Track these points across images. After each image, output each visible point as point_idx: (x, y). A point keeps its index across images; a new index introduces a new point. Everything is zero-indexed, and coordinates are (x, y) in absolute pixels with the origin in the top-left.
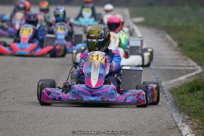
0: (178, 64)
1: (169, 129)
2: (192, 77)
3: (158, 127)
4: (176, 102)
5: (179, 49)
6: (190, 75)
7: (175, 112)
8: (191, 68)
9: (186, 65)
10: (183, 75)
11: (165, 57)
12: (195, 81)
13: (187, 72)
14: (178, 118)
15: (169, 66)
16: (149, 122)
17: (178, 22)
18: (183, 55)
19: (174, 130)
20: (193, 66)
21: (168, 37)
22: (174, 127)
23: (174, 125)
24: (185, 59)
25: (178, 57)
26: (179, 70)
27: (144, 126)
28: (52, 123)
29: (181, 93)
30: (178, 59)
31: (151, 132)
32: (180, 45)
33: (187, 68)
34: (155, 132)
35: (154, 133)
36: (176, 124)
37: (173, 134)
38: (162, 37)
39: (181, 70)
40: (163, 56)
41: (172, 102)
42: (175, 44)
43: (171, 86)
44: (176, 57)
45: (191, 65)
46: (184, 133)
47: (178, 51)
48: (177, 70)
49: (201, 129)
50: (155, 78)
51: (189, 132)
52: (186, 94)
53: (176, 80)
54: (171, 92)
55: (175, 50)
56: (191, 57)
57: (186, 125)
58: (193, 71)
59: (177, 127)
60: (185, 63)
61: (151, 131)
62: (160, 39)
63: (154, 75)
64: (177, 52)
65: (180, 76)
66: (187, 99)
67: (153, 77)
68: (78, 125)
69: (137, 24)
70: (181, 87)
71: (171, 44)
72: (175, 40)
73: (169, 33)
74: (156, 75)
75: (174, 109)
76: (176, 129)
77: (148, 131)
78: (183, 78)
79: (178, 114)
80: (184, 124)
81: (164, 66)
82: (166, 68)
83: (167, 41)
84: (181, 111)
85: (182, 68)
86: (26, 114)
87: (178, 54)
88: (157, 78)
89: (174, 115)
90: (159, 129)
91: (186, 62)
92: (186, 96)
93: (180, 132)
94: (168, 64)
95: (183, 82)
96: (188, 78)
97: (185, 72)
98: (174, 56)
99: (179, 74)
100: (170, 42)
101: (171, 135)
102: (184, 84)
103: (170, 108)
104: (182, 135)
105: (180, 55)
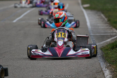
0: (107, 32)
1: (97, 72)
2: (114, 39)
3: (91, 71)
4: (103, 55)
5: (108, 22)
6: (113, 38)
7: (102, 62)
8: (114, 34)
9: (112, 32)
10: (109, 38)
11: (100, 28)
12: (116, 42)
13: (112, 36)
16: (86, 68)
17: (109, 6)
18: (110, 26)
19: (100, 73)
20: (115, 33)
21: (102, 15)
23: (100, 70)
24: (111, 28)
25: (107, 27)
26: (107, 35)
27: (83, 71)
28: (29, 72)
29: (107, 50)
31: (87, 75)
32: (109, 20)
33: (112, 34)
34: (89, 74)
36: (102, 69)
37: (100, 75)
38: (99, 16)
39: (108, 35)
40: (99, 27)
41: (101, 55)
42: (106, 19)
43: (102, 46)
44: (106, 28)
45: (114, 32)
46: (106, 74)
47: (107, 24)
49: (116, 72)
50: (93, 41)
51: (108, 74)
52: (110, 50)
53: (105, 42)
54: (101, 49)
56: (115, 27)
57: (107, 70)
58: (115, 35)
59: (102, 71)
61: (87, 74)
62: (98, 17)
63: (92, 39)
65: (107, 40)
66: (110, 53)
67: (92, 40)
68: (45, 72)
69: (85, 8)
70: (107, 46)
72: (106, 17)
73: (103, 13)
74: (94, 39)
75: (101, 60)
77: (85, 74)
78: (109, 40)
79: (103, 63)
80: (106, 69)
81: (99, 33)
82: (100, 34)
83: (102, 18)
84: (105, 61)
85: (109, 34)
86: (15, 67)
87: (108, 26)
88: (94, 41)
89: (101, 63)
90: (91, 73)
91: (112, 30)
92: (110, 52)
93: (104, 74)
94: (101, 32)
95: (109, 43)
96: (112, 40)
97: (110, 36)
98: (105, 27)
99: (107, 38)
100: (104, 18)
101: (98, 76)
102: (109, 44)
103: (99, 60)
104: (104, 76)
105: (109, 26)
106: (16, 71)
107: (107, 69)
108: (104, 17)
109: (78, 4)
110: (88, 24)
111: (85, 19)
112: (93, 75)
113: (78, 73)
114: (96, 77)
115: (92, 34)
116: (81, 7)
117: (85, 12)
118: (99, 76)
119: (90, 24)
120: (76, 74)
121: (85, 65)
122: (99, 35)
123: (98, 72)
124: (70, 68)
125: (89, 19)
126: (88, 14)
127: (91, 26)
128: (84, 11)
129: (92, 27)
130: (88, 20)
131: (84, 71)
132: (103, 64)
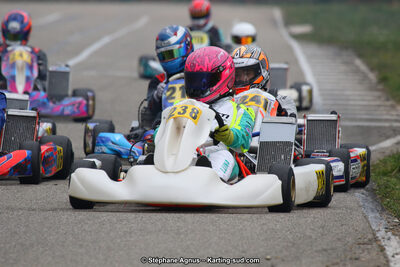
0: (379, 117)
1: (360, 244)
3: (339, 239)
5: (380, 87)
7: (373, 211)
9: (395, 118)
10: (388, 137)
11: (352, 103)
13: (395, 132)
14: (378, 223)
15: (361, 120)
16: (321, 230)
17: (379, 34)
18: (388, 100)
19: (369, 247)
21: (358, 62)
22: (370, 240)
23: (370, 236)
24: (393, 107)
25: (378, 103)
26: (380, 127)
27: (311, 237)
28: (130, 233)
29: (385, 174)
30: (379, 106)
31: (325, 250)
32: (383, 80)
33: (396, 124)
34: (332, 249)
35: (330, 251)
36: (374, 235)
37: (369, 253)
38: (346, 63)
39: (385, 127)
40: (348, 100)
42: (372, 76)
44: (373, 103)
46: (389, 252)
47: (377, 90)
48: (376, 128)
51: (398, 250)
52: (395, 176)
53: (373, 148)
55: (372, 88)
57: (393, 237)
59: (376, 239)
60: (393, 115)
61: (325, 247)
62: (343, 68)
64: (377, 94)
65: (380, 141)
66: (395, 185)
68: (182, 236)
69: (299, 37)
70: (384, 162)
71: (365, 77)
72: (372, 69)
73: (360, 56)
75: (371, 205)
76: (374, 245)
77: (319, 248)
78: (388, 144)
79: (378, 215)
80: (389, 234)
81: (351, 120)
82: (355, 123)
83: (357, 71)
84: (383, 210)
85: (387, 124)
87: (379, 97)
89: (371, 216)
90: (339, 244)
91: (394, 113)
92: (394, 180)
93: (382, 249)
94: (359, 117)
95: (388, 152)
96: (398, 143)
97: (392, 132)
98: (369, 100)
99: (381, 136)
100: (363, 73)
101: (365, 256)
102: (390, 156)
103: (361, 204)
104: (386, 257)
105: (383, 99)
106: (86, 227)
107: (393, 234)
108: (363, 67)
109: (274, 22)
112: (345, 250)
113: (294, 244)
114: (356, 259)
116: (284, 32)
117: (299, 50)
118: (368, 257)
119: (320, 90)
120: (290, 245)
122: (354, 127)
123: (361, 241)
124: (265, 227)
125: (315, 74)
126: (309, 58)
127: (322, 94)
128: (296, 46)
129: (325, 99)
130: (310, 78)
131: (314, 237)
132: (375, 218)
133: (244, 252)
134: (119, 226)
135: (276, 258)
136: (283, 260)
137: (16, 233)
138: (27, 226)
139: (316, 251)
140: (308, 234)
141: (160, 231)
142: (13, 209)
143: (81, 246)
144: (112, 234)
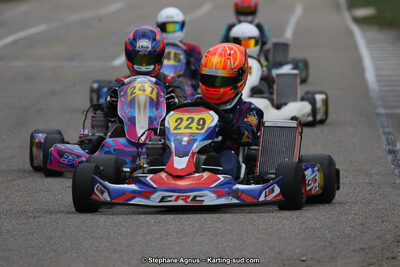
109: (338, 5)
110: (370, 75)
111: (359, 60)
112: (383, 249)
113: (331, 243)
114: (393, 258)
115: (382, 111)
116: (347, 16)
119: (377, 76)
120: (327, 244)
121: (355, 214)
124: (304, 226)
125: (373, 59)
126: (369, 43)
127: (379, 81)
128: (355, 28)
129: (381, 86)
130: (368, 63)
131: (353, 235)
133: (279, 253)
134: (155, 228)
135: (312, 259)
136: (319, 261)
137: (51, 238)
138: (63, 230)
139: (354, 251)
140: (347, 232)
141: (197, 232)
142: (51, 212)
143: (115, 251)
144: (147, 238)
